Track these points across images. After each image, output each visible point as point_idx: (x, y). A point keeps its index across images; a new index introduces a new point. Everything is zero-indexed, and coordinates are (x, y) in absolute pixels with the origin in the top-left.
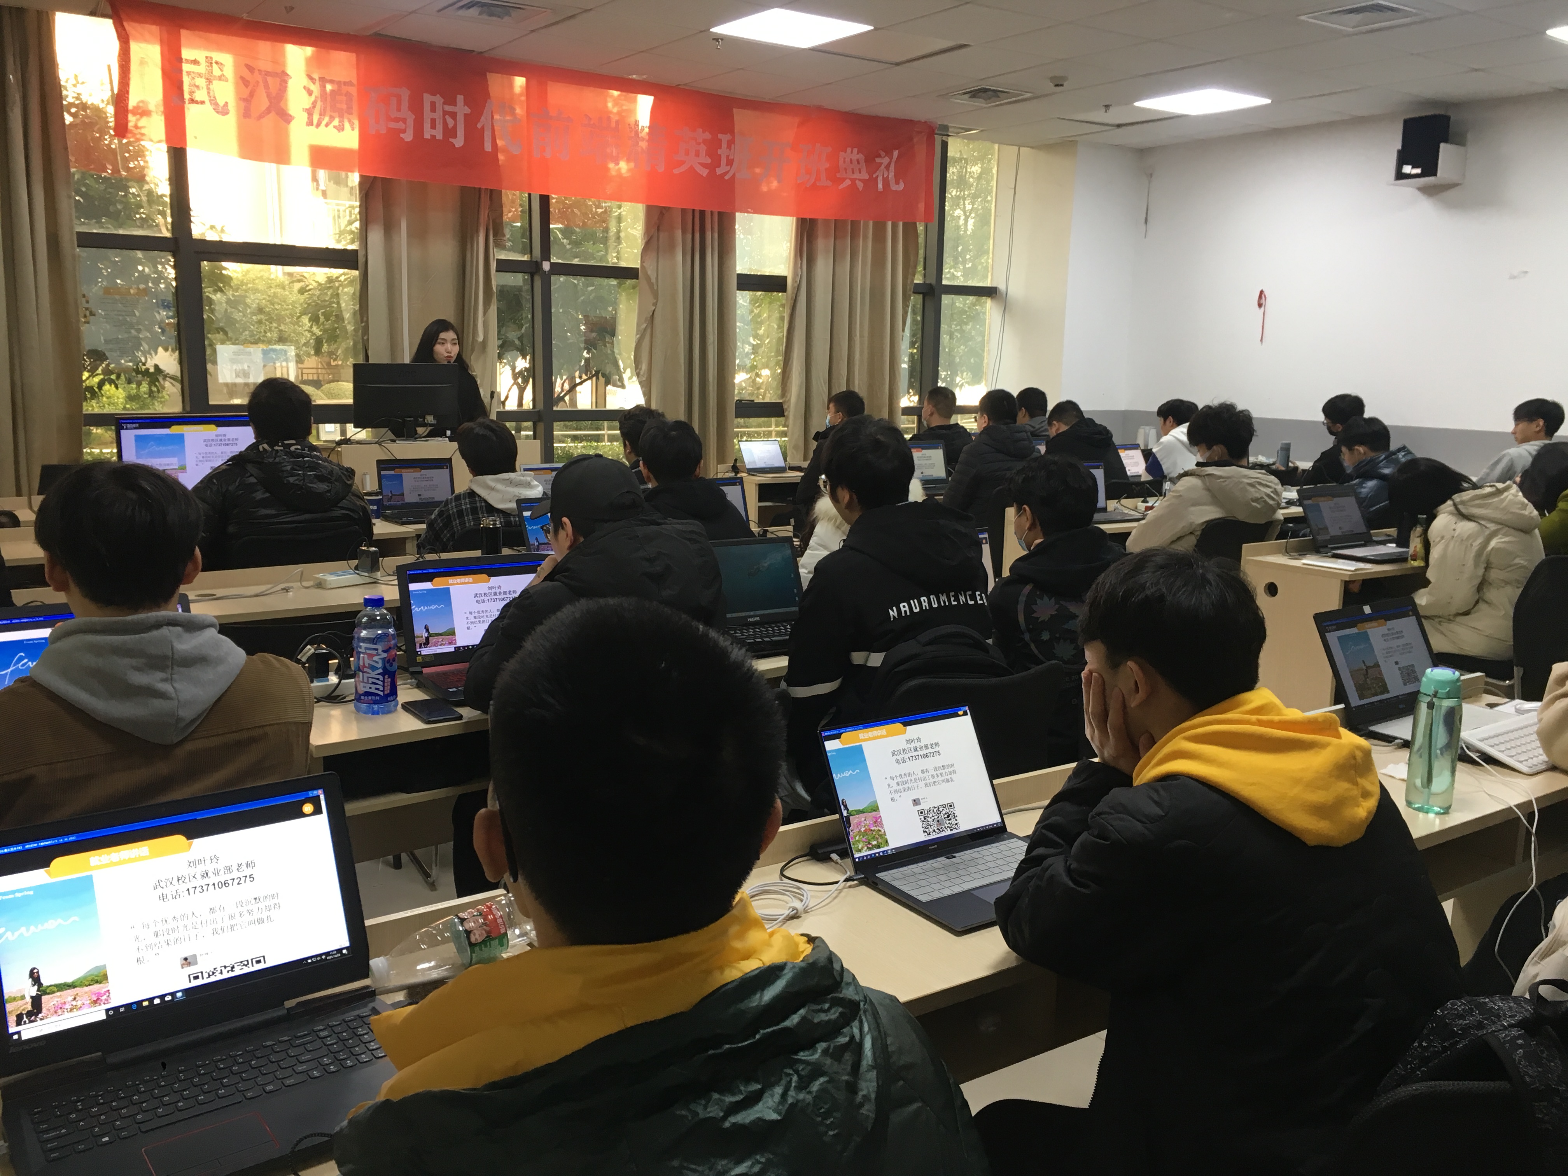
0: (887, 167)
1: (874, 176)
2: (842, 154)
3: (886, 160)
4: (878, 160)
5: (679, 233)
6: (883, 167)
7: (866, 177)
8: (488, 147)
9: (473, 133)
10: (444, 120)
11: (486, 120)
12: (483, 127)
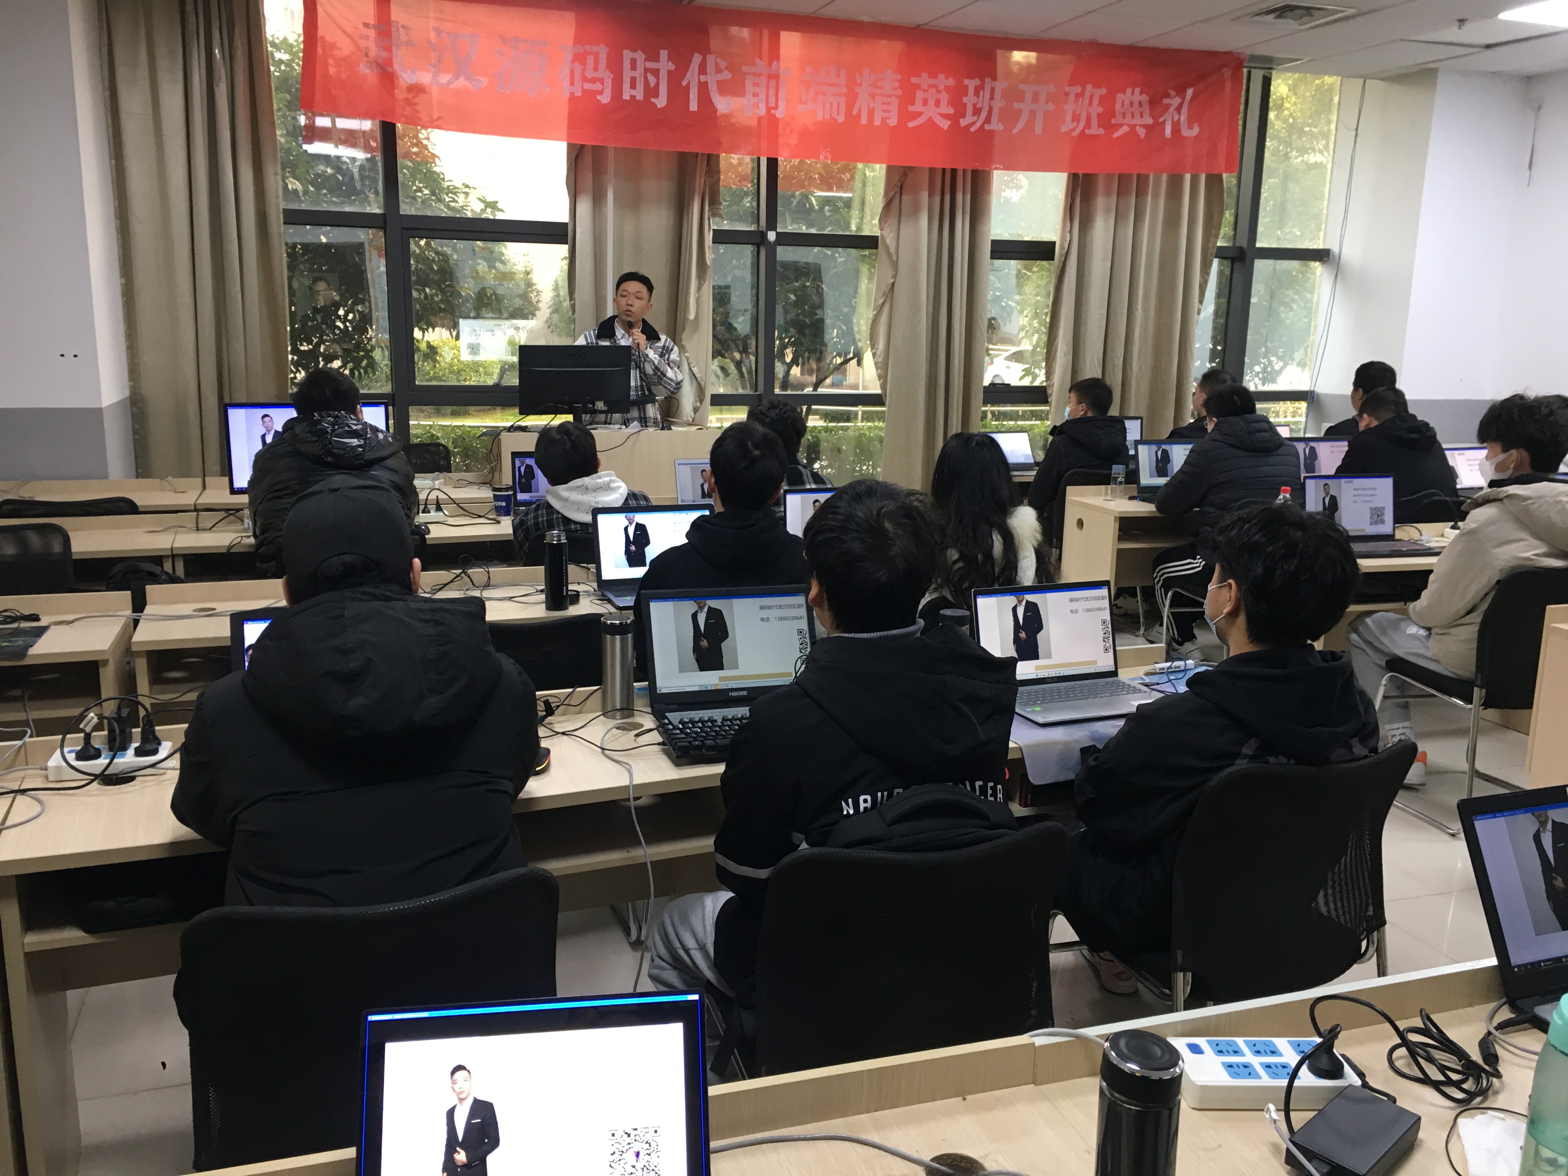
0: (1179, 109)
1: (1161, 120)
2: (1120, 96)
3: (1176, 101)
4: (1165, 101)
5: (925, 195)
6: (1172, 109)
7: (1149, 121)
8: (693, 106)
9: (678, 92)
10: (646, 79)
11: (692, 77)
12: (689, 83)
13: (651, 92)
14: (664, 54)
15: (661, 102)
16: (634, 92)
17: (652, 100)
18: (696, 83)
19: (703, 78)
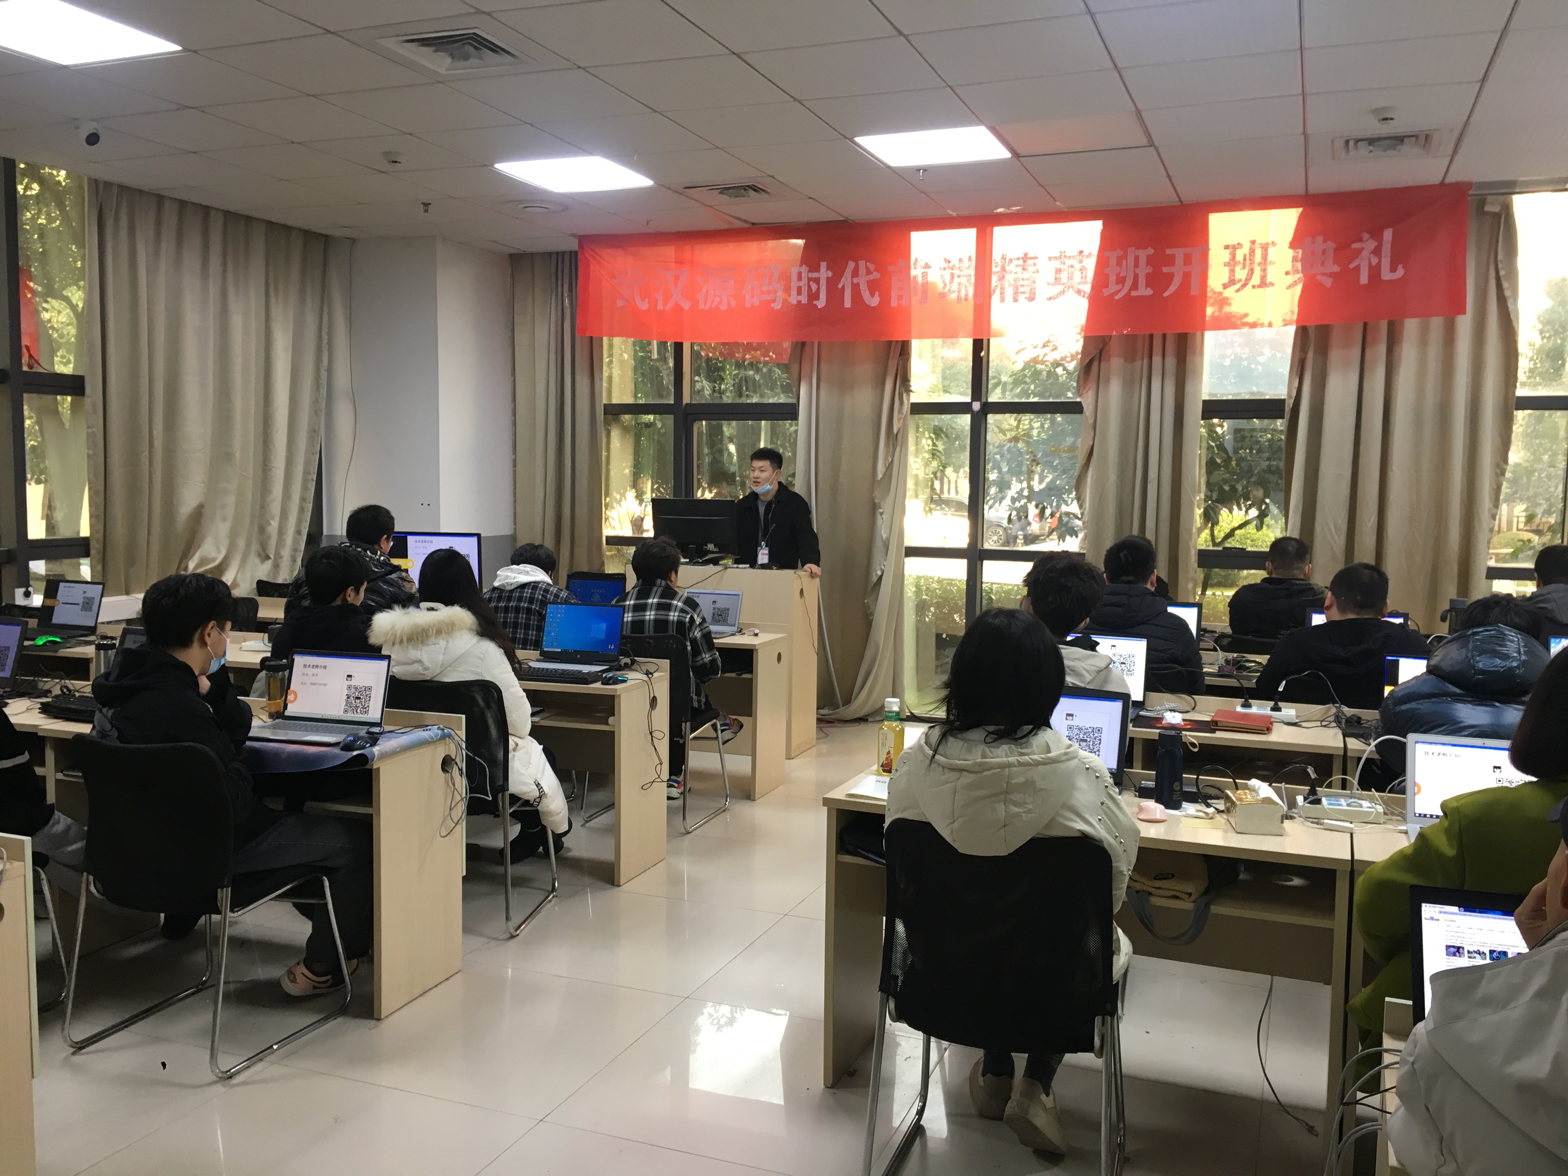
0: (1377, 252)
1: (1352, 266)
3: (1371, 244)
4: (1356, 245)
6: (1365, 253)
7: (1336, 269)
8: (848, 304)
9: (835, 294)
10: (809, 286)
11: (846, 280)
12: (844, 286)
13: (814, 296)
14: (823, 265)
15: (821, 303)
16: (800, 298)
17: (815, 302)
18: (850, 285)
19: (855, 281)
